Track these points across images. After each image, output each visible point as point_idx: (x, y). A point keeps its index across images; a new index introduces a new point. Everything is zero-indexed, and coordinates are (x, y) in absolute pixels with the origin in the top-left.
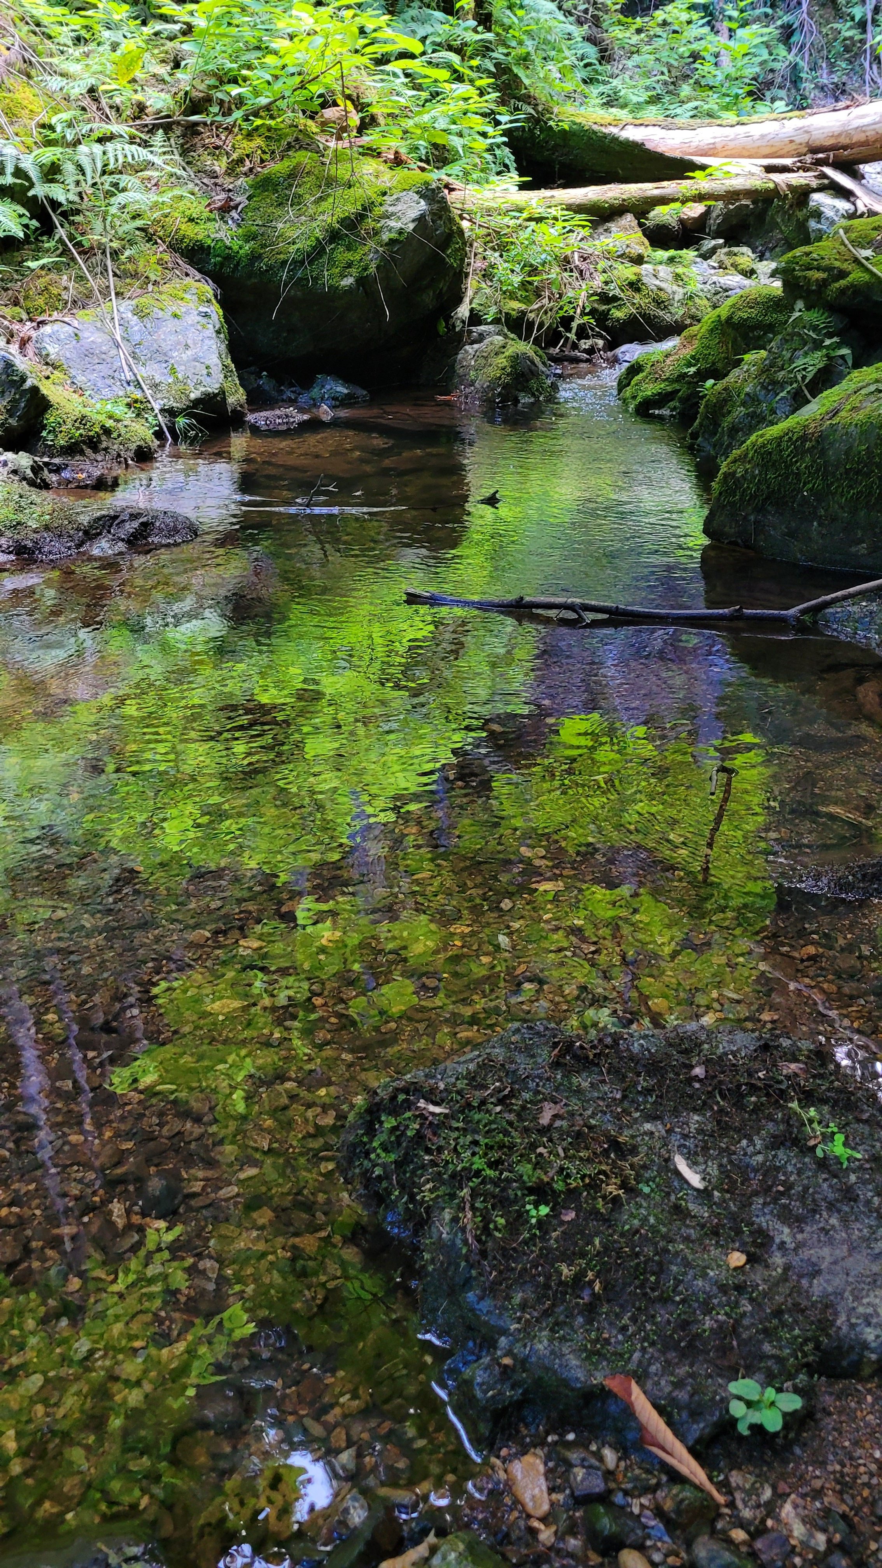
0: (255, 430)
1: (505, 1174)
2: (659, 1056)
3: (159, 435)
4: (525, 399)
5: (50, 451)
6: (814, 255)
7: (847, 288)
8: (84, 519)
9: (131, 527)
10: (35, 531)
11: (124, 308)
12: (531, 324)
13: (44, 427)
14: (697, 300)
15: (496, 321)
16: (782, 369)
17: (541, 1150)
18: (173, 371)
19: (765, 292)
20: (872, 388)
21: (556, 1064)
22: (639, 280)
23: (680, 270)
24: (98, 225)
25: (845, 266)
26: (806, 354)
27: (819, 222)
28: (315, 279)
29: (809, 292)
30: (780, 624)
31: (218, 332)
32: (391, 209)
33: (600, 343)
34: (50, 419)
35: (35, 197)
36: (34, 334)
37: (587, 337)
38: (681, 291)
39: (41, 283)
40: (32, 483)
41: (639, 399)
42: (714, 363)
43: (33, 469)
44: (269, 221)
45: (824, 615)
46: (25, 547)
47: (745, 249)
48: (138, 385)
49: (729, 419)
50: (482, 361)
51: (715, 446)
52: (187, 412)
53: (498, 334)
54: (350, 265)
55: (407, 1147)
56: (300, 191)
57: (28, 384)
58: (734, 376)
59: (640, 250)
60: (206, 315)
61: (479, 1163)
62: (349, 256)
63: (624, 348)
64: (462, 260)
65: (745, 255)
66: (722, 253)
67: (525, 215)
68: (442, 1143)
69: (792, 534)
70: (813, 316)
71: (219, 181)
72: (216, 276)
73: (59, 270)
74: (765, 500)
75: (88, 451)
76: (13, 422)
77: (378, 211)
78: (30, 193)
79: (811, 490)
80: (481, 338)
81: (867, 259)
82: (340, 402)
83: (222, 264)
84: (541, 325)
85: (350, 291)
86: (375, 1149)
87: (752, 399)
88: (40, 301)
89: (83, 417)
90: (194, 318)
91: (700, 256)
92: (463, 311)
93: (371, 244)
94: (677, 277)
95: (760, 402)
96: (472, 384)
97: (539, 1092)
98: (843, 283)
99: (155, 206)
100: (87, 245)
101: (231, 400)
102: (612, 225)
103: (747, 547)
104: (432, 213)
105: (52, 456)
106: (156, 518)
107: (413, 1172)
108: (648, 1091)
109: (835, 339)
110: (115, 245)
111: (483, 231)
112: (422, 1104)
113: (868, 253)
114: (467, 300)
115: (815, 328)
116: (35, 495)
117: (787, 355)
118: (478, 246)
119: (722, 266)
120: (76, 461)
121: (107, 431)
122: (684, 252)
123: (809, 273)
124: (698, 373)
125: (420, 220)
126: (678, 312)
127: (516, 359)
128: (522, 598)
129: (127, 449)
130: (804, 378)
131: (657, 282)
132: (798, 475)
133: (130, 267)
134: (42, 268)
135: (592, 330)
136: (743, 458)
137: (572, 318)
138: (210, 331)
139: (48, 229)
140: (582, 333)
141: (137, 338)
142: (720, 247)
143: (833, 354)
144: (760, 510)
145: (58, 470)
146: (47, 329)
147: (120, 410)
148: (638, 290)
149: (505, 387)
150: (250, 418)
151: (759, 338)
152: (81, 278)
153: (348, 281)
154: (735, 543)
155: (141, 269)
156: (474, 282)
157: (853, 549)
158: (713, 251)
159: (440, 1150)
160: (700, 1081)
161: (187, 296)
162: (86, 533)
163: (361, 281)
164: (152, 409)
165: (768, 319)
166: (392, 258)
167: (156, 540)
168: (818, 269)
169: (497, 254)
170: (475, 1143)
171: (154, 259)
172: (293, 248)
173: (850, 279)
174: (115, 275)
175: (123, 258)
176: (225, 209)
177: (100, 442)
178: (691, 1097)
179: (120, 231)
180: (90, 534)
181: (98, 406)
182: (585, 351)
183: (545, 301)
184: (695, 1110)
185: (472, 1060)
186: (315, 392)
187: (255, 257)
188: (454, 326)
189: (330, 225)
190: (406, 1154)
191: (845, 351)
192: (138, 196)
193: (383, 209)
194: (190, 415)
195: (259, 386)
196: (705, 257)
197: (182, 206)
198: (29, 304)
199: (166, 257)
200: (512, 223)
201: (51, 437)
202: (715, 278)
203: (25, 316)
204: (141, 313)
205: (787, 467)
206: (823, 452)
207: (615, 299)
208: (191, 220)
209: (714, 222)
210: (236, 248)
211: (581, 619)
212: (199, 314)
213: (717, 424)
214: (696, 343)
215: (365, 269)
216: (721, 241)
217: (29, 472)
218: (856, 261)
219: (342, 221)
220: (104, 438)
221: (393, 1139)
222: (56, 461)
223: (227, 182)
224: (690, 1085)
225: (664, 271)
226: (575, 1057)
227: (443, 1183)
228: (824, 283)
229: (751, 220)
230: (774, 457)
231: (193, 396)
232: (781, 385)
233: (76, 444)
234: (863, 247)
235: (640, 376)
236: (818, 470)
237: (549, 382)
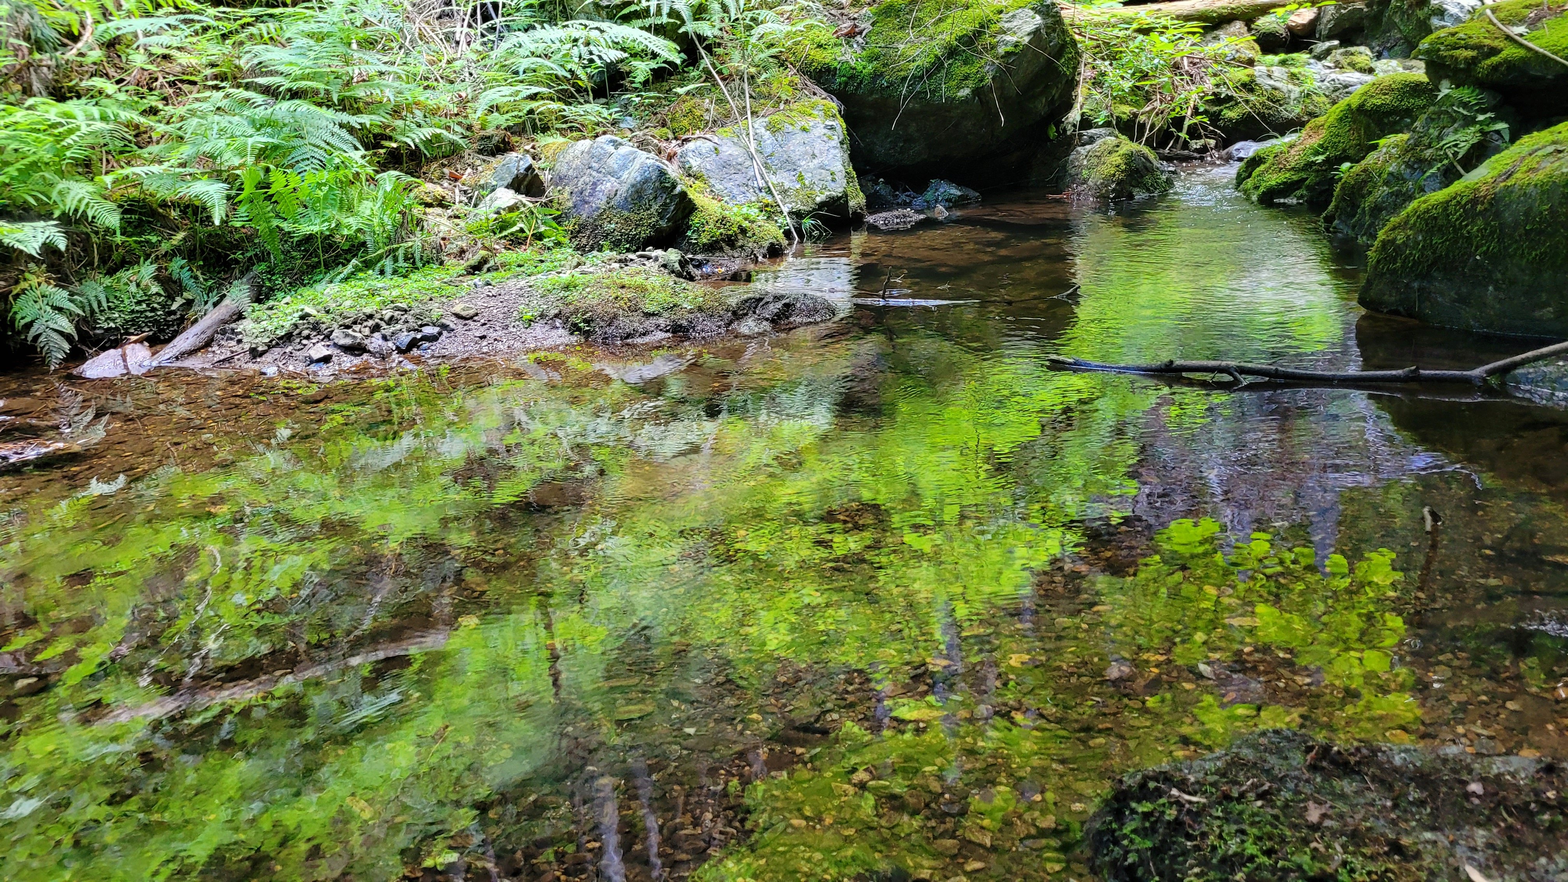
0: (873, 229)
1: (1280, 864)
2: (1427, 770)
3: (787, 234)
4: (1140, 195)
5: (693, 248)
6: (1461, 35)
7: (1500, 64)
8: (733, 301)
9: (774, 308)
10: (691, 312)
11: (758, 125)
12: (1142, 126)
13: (689, 227)
14: (1315, 97)
15: (1107, 124)
16: (1429, 146)
17: (1314, 845)
18: (801, 178)
19: (1399, 78)
20: (1551, 149)
21: (1314, 768)
22: (1253, 81)
23: (1294, 70)
24: (736, 55)
25: (1496, 43)
26: (1456, 131)
27: (1443, 19)
28: (933, 92)
29: (1457, 71)
30: (1465, 385)
31: (842, 143)
32: (1007, 25)
33: (1212, 142)
34: (695, 220)
35: (686, 34)
36: (679, 150)
37: (1199, 137)
38: (1297, 89)
39: (686, 107)
40: (679, 275)
41: (1262, 189)
42: (1344, 150)
43: (680, 262)
44: (890, 44)
45: (1515, 377)
46: (680, 326)
47: (1362, 49)
48: (770, 192)
49: (1371, 199)
50: (1095, 161)
51: (1354, 227)
52: (814, 214)
53: (1110, 135)
54: (966, 78)
55: (1164, 835)
56: (921, 15)
57: (678, 189)
58: (1371, 159)
59: (1251, 54)
60: (832, 128)
61: (1251, 849)
62: (966, 70)
63: (1238, 145)
64: (1075, 68)
65: (1363, 54)
66: (1337, 54)
67: (1135, 26)
68: (1205, 829)
69: (1463, 300)
70: (1465, 94)
71: (845, 11)
72: (840, 95)
73: (702, 95)
74: (1430, 266)
75: (726, 248)
76: (663, 224)
77: (994, 28)
78: (681, 31)
79: (1485, 253)
80: (1092, 140)
81: (1521, 35)
82: (953, 203)
83: (846, 84)
84: (1153, 126)
85: (966, 101)
86: (1125, 836)
87: (1395, 178)
88: (685, 122)
89: (724, 218)
90: (820, 130)
91: (1315, 57)
92: (1074, 116)
93: (988, 57)
94: (1293, 77)
95: (1405, 181)
96: (1085, 182)
97: (1300, 793)
98: (1495, 59)
99: (788, 36)
100: (726, 72)
101: (852, 203)
102: (1220, 33)
103: (1411, 316)
104: (1047, 27)
105: (694, 253)
106: (797, 299)
107: (1173, 858)
108: (1422, 803)
109: (1489, 115)
110: (753, 70)
111: (1094, 43)
112: (1175, 792)
113: (1522, 29)
114: (1077, 106)
115: (1465, 105)
116: (685, 284)
117: (1434, 132)
118: (1086, 57)
119: (1338, 65)
120: (716, 257)
121: (743, 231)
122: (1295, 55)
123: (1457, 53)
124: (1327, 161)
125: (1036, 33)
126: (1294, 110)
127: (1130, 157)
128: (1171, 362)
129: (761, 247)
130: (1455, 154)
131: (1272, 82)
132: (1469, 239)
133: (764, 89)
134: (688, 93)
135: (1205, 129)
136: (1403, 225)
137: (1182, 119)
138: (835, 142)
139: (693, 59)
140: (1194, 132)
141: (769, 150)
142: (1336, 48)
143: (1487, 129)
144: (1425, 276)
145: (699, 265)
146: (690, 146)
147: (754, 212)
148: (1251, 91)
149: (1120, 183)
150: (870, 219)
151: (1395, 123)
152: (721, 101)
153: (965, 92)
154: (1396, 312)
155: (774, 91)
156: (1085, 91)
157: (1537, 314)
158: (1328, 52)
159: (1204, 835)
160: (1478, 797)
161: (815, 112)
162: (734, 313)
163: (976, 92)
164: (781, 212)
165: (1405, 104)
166: (1008, 69)
167: (798, 320)
168: (1466, 47)
169: (1107, 63)
170: (1243, 832)
171: (786, 81)
172: (913, 66)
173: (1503, 55)
174: (751, 97)
175: (759, 81)
176: (851, 35)
177: (737, 240)
178: (1471, 811)
179: (756, 59)
180: (737, 315)
181: (735, 209)
182: (1196, 150)
183: (1157, 104)
184: (1479, 825)
185: (1218, 758)
186: (929, 195)
187: (876, 75)
188: (1065, 130)
189: (949, 43)
190: (1163, 841)
191: (1501, 126)
192: (776, 26)
193: (999, 25)
194: (815, 217)
195: (876, 192)
196: (1319, 58)
197: (811, 34)
198: (675, 125)
199: (797, 79)
200: (1122, 34)
201: (695, 236)
202: (1333, 76)
203: (671, 136)
204: (773, 128)
205: (1456, 231)
206: (1497, 215)
207: (1229, 98)
208: (820, 46)
209: (1324, 27)
210: (860, 68)
211: (1237, 381)
212: (826, 127)
213: (1355, 206)
214: (1324, 133)
215: (981, 80)
216: (1336, 42)
217: (677, 265)
218: (1508, 38)
219: (959, 39)
220: (740, 236)
221: (1147, 824)
222: (699, 257)
223: (853, 12)
224: (1468, 800)
225: (1278, 71)
226: (1333, 762)
227: (1211, 867)
228: (1474, 61)
229: (1366, 23)
230: (1440, 222)
231: (818, 200)
232: (1430, 163)
233: (717, 242)
234: (1514, 24)
235: (1262, 167)
236: (1492, 233)
237: (1164, 177)
